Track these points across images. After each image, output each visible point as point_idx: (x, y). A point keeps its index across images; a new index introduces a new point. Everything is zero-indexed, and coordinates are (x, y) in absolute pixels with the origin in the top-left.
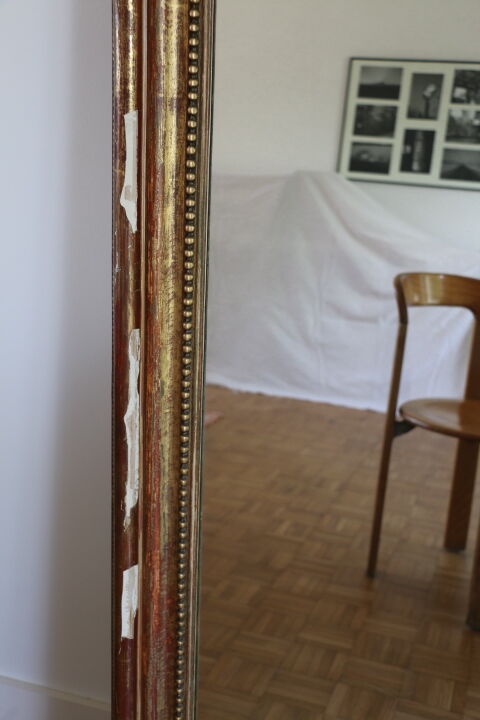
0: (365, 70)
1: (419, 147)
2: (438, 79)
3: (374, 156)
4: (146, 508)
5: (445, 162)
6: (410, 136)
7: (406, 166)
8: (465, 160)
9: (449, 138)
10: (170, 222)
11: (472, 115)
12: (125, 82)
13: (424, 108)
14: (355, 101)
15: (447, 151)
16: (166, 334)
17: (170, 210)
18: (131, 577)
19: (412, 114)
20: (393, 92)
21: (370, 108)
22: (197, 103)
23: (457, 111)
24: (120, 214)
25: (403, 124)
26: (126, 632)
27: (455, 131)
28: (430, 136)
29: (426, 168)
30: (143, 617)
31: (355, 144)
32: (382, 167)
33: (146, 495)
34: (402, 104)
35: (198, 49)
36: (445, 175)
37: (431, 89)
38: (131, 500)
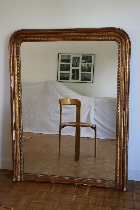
0: (61, 56)
1: (76, 73)
2: (78, 58)
3: (66, 76)
4: (16, 123)
5: (82, 77)
6: (73, 71)
7: (73, 78)
8: (86, 76)
9: (82, 71)
10: (17, 88)
11: (87, 66)
12: (11, 73)
13: (76, 64)
14: (60, 63)
15: (82, 74)
16: (17, 101)
17: (17, 87)
18: (14, 132)
19: (73, 66)
20: (69, 61)
21: (64, 65)
22: (19, 75)
23: (83, 65)
24: (11, 87)
25: (72, 68)
26: (14, 139)
27: (83, 69)
28: (78, 70)
29: (78, 79)
30: (16, 137)
31: (61, 73)
32: (68, 79)
33: (16, 121)
34: (71, 63)
35: (19, 69)
36: (82, 80)
37: (77, 60)
38: (14, 121)
